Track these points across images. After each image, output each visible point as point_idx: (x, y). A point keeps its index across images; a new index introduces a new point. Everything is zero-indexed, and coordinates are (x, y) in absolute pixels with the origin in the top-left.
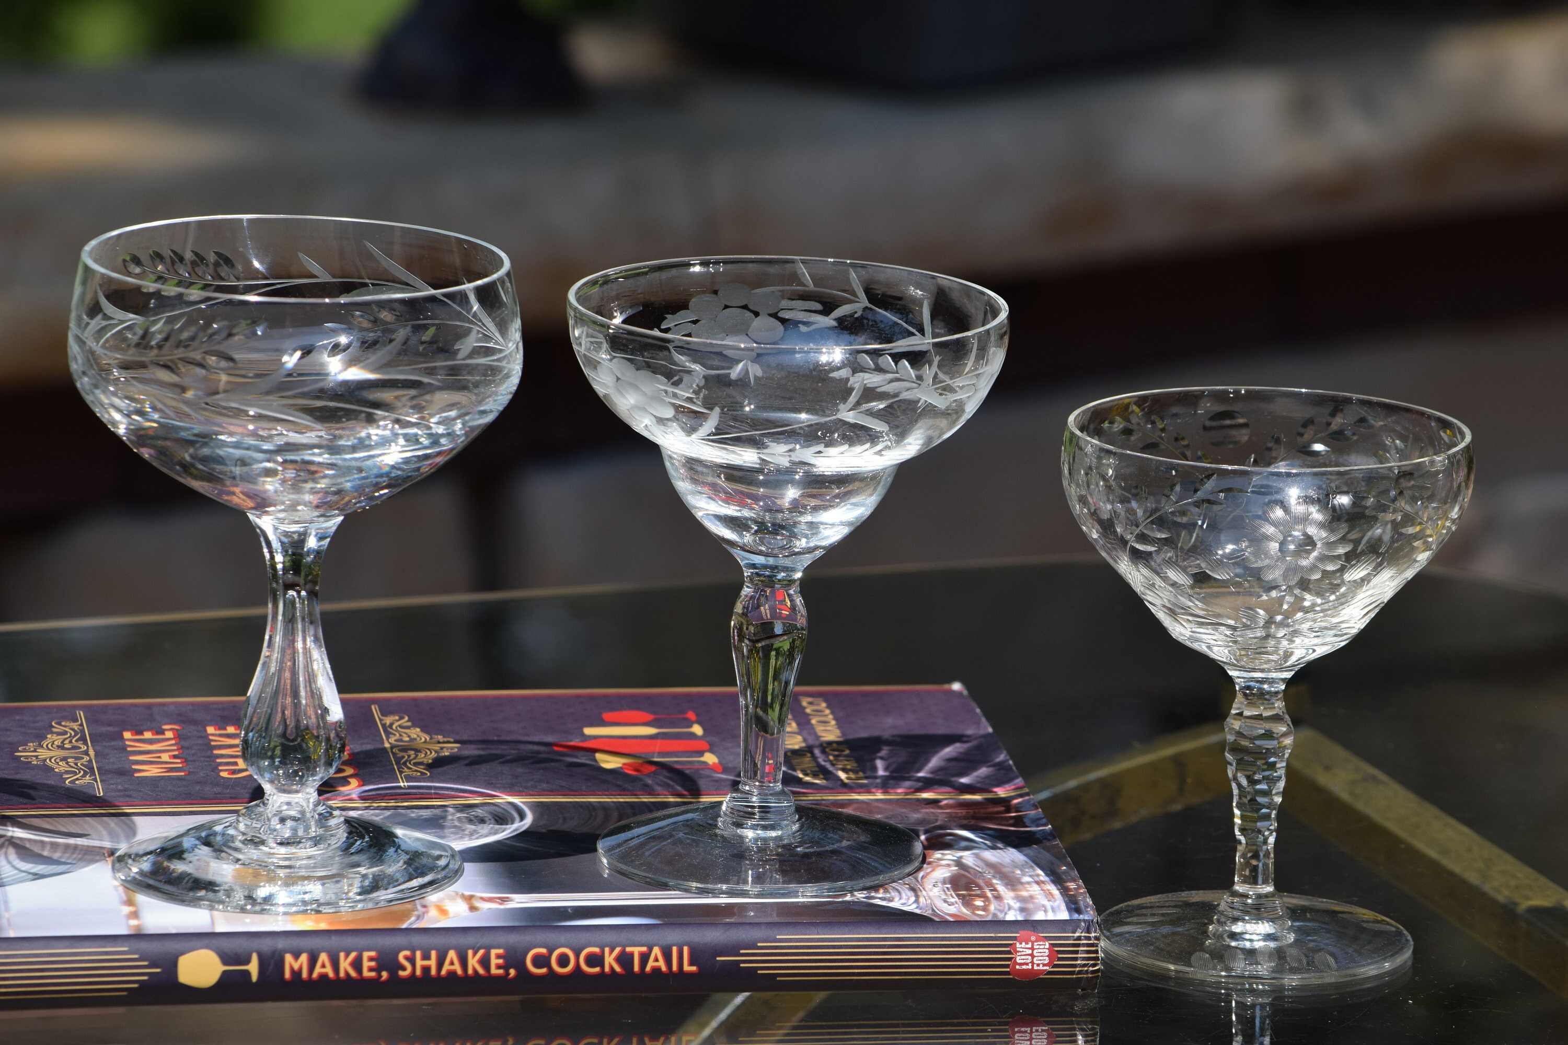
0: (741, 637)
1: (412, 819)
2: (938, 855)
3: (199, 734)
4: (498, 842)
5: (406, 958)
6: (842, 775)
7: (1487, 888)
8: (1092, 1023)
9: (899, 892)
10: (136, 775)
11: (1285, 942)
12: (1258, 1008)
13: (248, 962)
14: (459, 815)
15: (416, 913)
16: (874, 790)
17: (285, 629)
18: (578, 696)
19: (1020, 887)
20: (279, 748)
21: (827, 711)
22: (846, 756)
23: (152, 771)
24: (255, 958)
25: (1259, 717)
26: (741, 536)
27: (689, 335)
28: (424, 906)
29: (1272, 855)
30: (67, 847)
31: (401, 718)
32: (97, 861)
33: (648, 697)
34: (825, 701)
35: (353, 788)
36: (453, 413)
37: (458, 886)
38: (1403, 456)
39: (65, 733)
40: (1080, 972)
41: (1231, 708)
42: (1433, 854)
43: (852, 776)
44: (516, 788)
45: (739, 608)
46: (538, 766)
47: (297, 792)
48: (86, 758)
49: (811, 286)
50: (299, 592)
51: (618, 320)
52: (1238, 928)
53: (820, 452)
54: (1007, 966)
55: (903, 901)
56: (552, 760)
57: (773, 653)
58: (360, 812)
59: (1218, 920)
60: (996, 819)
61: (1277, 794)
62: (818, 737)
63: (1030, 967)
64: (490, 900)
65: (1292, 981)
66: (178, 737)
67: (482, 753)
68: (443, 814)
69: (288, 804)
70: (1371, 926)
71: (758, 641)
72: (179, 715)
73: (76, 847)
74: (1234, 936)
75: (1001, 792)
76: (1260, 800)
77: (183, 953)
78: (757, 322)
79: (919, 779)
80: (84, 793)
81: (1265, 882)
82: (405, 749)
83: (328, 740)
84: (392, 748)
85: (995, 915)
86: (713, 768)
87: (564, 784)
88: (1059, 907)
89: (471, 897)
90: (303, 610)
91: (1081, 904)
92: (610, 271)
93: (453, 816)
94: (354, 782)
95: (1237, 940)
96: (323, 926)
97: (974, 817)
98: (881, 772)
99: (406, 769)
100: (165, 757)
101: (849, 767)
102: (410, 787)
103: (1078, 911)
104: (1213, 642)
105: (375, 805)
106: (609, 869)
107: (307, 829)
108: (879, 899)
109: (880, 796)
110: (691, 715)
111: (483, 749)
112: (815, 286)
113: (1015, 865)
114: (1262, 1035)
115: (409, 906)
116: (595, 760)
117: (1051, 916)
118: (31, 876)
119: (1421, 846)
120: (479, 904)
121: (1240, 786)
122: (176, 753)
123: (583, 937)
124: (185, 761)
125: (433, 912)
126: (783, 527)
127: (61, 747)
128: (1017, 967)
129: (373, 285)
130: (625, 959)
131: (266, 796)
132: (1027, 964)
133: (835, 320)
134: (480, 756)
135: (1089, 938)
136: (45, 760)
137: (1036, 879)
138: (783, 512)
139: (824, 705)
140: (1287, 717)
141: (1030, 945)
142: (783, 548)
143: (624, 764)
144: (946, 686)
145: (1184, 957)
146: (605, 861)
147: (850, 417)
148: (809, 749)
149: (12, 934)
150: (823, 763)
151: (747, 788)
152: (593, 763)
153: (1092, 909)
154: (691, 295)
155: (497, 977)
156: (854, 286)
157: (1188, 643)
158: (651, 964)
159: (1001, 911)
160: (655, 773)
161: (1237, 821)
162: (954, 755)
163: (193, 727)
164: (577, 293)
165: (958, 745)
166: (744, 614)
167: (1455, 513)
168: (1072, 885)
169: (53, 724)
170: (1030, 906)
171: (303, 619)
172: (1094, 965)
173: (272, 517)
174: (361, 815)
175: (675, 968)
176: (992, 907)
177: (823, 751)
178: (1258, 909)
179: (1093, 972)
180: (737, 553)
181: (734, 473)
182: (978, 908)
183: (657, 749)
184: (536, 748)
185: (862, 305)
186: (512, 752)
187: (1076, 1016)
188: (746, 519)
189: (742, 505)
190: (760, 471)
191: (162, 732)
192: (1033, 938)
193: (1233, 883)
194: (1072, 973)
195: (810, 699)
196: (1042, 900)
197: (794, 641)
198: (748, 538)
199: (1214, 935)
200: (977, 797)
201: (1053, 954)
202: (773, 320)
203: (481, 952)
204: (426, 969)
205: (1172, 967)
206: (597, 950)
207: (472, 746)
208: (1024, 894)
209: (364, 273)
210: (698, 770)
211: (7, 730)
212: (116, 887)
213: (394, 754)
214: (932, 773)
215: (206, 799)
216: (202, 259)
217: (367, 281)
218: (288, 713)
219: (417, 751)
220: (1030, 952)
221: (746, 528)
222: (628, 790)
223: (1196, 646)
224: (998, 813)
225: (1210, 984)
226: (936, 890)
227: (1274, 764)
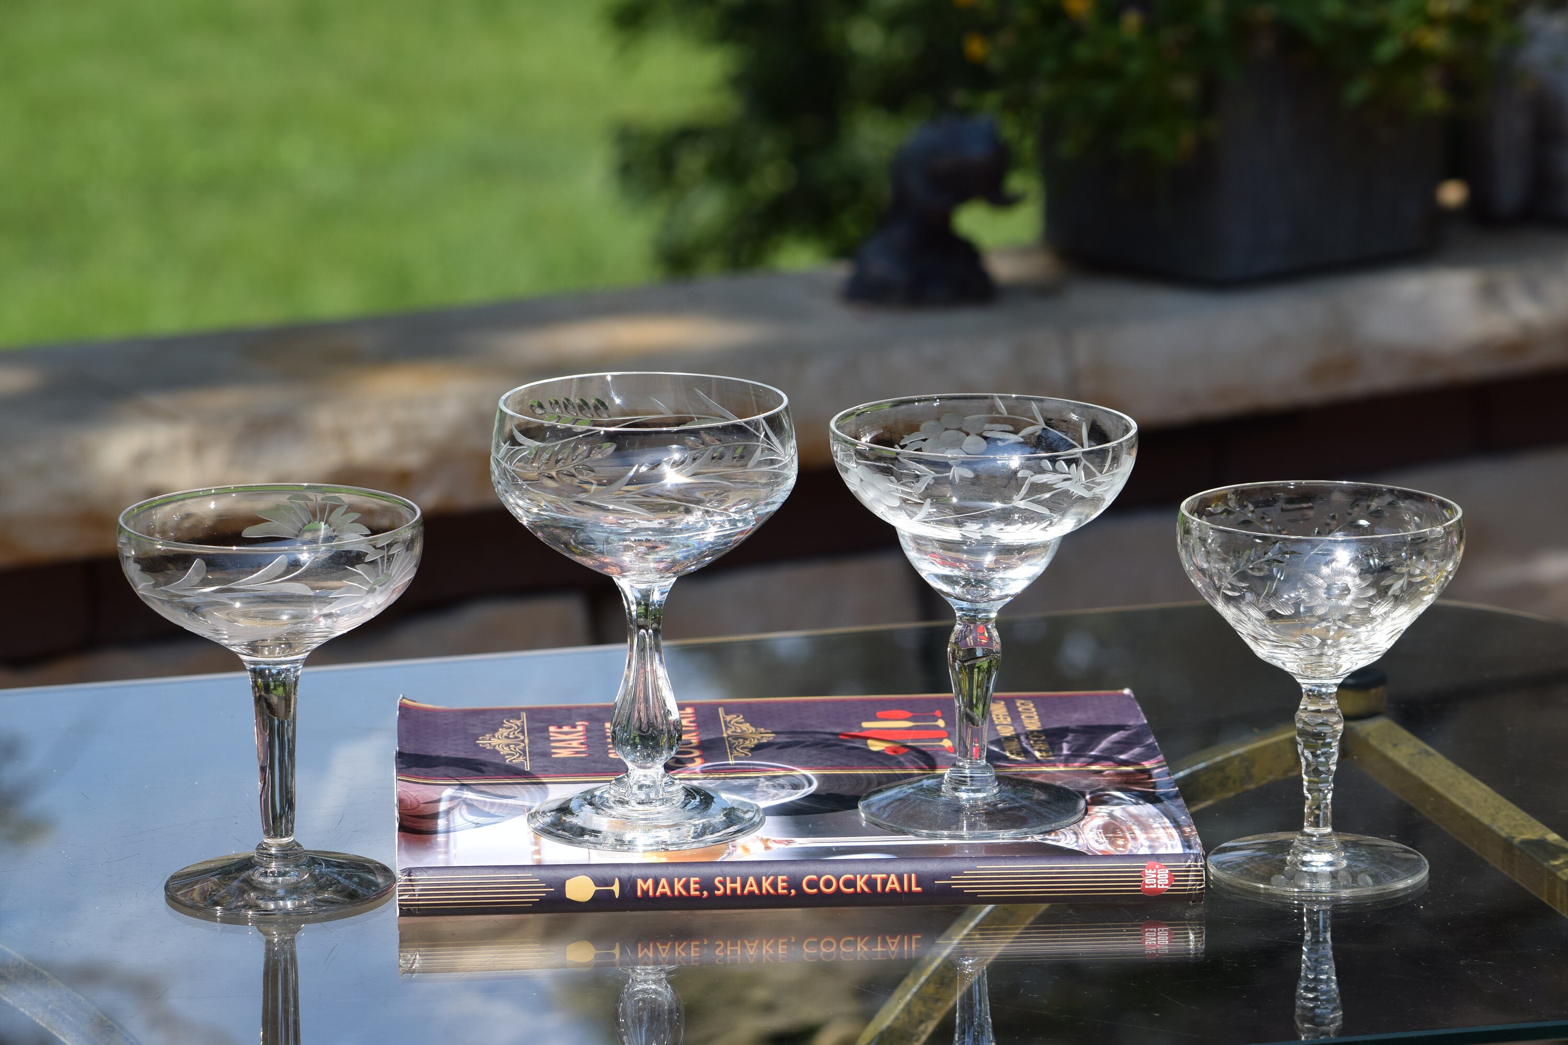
0: (954, 659)
1: (735, 786)
2: (1096, 809)
3: (599, 728)
4: (792, 802)
5: (720, 882)
6: (1037, 754)
7: (1494, 827)
8: (1199, 925)
9: (1065, 835)
10: (553, 756)
11: (1340, 867)
12: (1321, 913)
13: (612, 884)
14: (767, 783)
15: (728, 851)
16: (1058, 764)
17: (638, 655)
18: (862, 701)
19: (1151, 831)
20: (637, 738)
21: (1034, 710)
22: (1043, 741)
23: (564, 754)
24: (617, 881)
25: (1318, 711)
26: (954, 589)
27: (920, 450)
28: (734, 846)
29: (1330, 807)
30: (501, 805)
31: (738, 716)
32: (519, 815)
33: (910, 701)
34: (1033, 703)
35: (698, 765)
36: (746, 506)
37: (760, 833)
38: (1418, 527)
39: (511, 727)
40: (1190, 890)
41: (1299, 705)
42: (1460, 804)
43: (1044, 754)
44: (809, 765)
45: (952, 639)
46: (826, 749)
47: (649, 768)
48: (523, 745)
49: (1005, 414)
50: (647, 631)
51: (866, 439)
52: (1307, 858)
53: (1002, 529)
54: (1139, 886)
55: (1067, 842)
56: (837, 745)
57: (976, 670)
58: (700, 781)
59: (1293, 853)
60: (1142, 783)
61: (1333, 764)
62: (1024, 727)
63: (1155, 886)
64: (780, 842)
65: (1345, 893)
66: (587, 730)
67: (789, 740)
68: (756, 783)
69: (645, 776)
70: (1400, 855)
71: (966, 661)
72: (589, 715)
73: (506, 805)
74: (1304, 863)
75: (1147, 765)
76: (1321, 768)
77: (568, 879)
78: (968, 440)
79: (1091, 757)
80: (517, 768)
81: (1325, 825)
82: (737, 738)
83: (669, 731)
84: (728, 737)
85: (1131, 851)
86: (949, 750)
87: (842, 761)
88: (1176, 845)
89: (767, 840)
90: (650, 643)
91: (1193, 842)
92: (861, 406)
93: (763, 783)
94: (698, 761)
95: (1307, 866)
96: (664, 860)
97: (1126, 783)
98: (1065, 752)
99: (735, 752)
100: (575, 744)
101: (1043, 748)
102: (736, 764)
103: (1190, 847)
104: (1287, 660)
105: (711, 776)
106: (866, 821)
107: (657, 793)
108: (1051, 840)
109: (1062, 768)
110: (938, 713)
111: (790, 738)
112: (1008, 414)
113: (1150, 816)
114: (1325, 931)
115: (723, 846)
116: (867, 745)
117: (1170, 851)
118: (474, 825)
119: (1453, 799)
120: (770, 844)
121: (1306, 759)
122: (582, 741)
123: (841, 868)
124: (588, 746)
125: (739, 851)
126: (982, 582)
127: (507, 737)
128: (1146, 887)
129: (698, 418)
130: (871, 883)
131: (629, 771)
132: (1153, 884)
133: (1022, 437)
134: (787, 742)
135: (1196, 866)
136: (495, 746)
137: (1163, 825)
138: (982, 571)
139: (1032, 705)
140: (1339, 710)
141: (1155, 872)
142: (982, 596)
143: (887, 748)
144: (1120, 691)
145: (1266, 879)
146: (863, 815)
147: (1022, 504)
148: (1017, 736)
149: (456, 864)
150: (1025, 746)
151: (961, 764)
152: (865, 747)
153: (1199, 846)
154: (921, 422)
155: (783, 895)
156: (1035, 413)
157: (1268, 660)
158: (889, 886)
159: (1135, 848)
160: (906, 753)
161: (1305, 783)
162: (1118, 739)
163: (596, 724)
164: (836, 422)
165: (1122, 732)
166: (956, 643)
167: (1450, 567)
168: (1187, 829)
169: (505, 721)
170: (1156, 844)
171: (651, 649)
172: (1200, 885)
173: (628, 579)
174: (700, 783)
175: (906, 889)
176: (1129, 846)
177: (1027, 738)
178: (1319, 844)
179: (1199, 890)
180: (950, 600)
181: (948, 545)
182: (1119, 846)
183: (911, 737)
184: (827, 736)
185: (1041, 427)
186: (809, 739)
187: (1187, 920)
188: (957, 577)
189: (953, 566)
190: (964, 543)
191: (574, 727)
192: (1157, 867)
193: (1303, 826)
194: (1185, 890)
195: (1023, 701)
196: (1164, 839)
197: (991, 661)
198: (958, 590)
199: (1291, 863)
200: (1130, 769)
201: (1171, 877)
202: (979, 438)
203: (771, 878)
204: (734, 890)
205: (1262, 886)
206: (851, 876)
207: (784, 736)
208: (1153, 836)
209: (690, 409)
210: (936, 751)
211: (473, 725)
212: (529, 833)
213: (729, 741)
214: (1101, 752)
215: (597, 772)
216: (586, 404)
217: (694, 416)
218: (642, 714)
219: (745, 739)
220: (1155, 876)
221: (957, 583)
222: (886, 766)
223: (1274, 662)
224: (1143, 779)
225: (1288, 898)
226: (1091, 833)
227: (1330, 743)
